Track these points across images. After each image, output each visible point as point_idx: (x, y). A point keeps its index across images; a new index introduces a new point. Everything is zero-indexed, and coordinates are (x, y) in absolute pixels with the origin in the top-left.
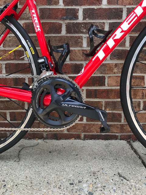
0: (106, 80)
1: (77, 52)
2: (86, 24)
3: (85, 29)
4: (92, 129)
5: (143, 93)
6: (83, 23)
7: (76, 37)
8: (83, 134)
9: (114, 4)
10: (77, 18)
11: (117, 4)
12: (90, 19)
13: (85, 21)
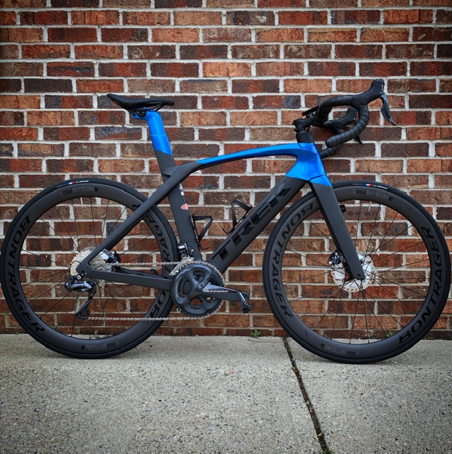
0: (254, 258)
1: (217, 225)
2: (227, 193)
3: (227, 199)
4: (236, 322)
5: (300, 276)
6: (224, 193)
7: (216, 208)
8: (226, 328)
9: (260, 172)
10: (217, 186)
11: (264, 171)
12: (232, 188)
13: (227, 191)
